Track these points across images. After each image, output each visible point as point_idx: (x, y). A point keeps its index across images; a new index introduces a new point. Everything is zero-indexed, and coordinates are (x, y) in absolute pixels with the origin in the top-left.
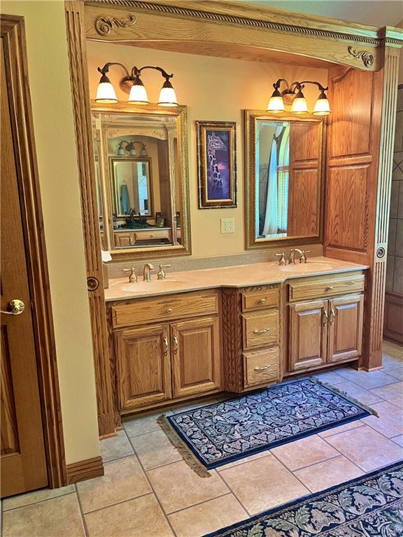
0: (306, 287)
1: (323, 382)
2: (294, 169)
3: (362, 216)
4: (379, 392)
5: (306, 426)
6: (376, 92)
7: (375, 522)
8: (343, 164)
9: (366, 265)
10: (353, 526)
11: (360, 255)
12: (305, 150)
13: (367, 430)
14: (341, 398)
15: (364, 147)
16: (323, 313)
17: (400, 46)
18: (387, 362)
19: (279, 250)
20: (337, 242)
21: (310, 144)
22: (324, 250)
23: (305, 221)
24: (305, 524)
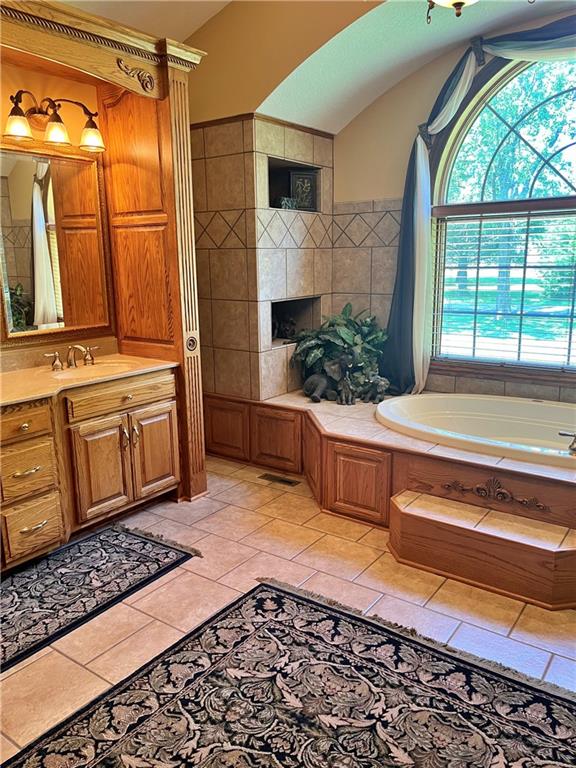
0: (92, 398)
1: (132, 528)
2: (64, 228)
3: (163, 297)
4: (204, 526)
5: (106, 595)
6: (162, 128)
7: (197, 696)
8: (131, 223)
9: (174, 361)
10: (169, 711)
11: (165, 349)
12: (77, 201)
13: (188, 577)
14: (156, 544)
15: (156, 202)
16: (122, 433)
17: (188, 70)
18: (214, 484)
19: (51, 348)
20: (135, 332)
21: (83, 192)
22: (119, 344)
23: (88, 304)
24: (103, 732)
